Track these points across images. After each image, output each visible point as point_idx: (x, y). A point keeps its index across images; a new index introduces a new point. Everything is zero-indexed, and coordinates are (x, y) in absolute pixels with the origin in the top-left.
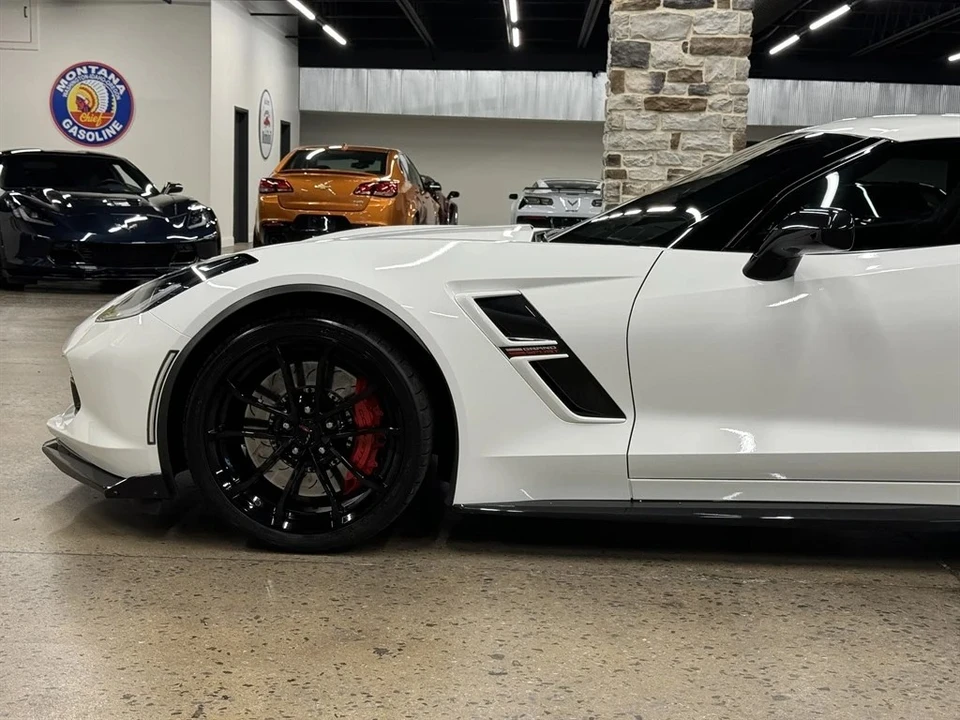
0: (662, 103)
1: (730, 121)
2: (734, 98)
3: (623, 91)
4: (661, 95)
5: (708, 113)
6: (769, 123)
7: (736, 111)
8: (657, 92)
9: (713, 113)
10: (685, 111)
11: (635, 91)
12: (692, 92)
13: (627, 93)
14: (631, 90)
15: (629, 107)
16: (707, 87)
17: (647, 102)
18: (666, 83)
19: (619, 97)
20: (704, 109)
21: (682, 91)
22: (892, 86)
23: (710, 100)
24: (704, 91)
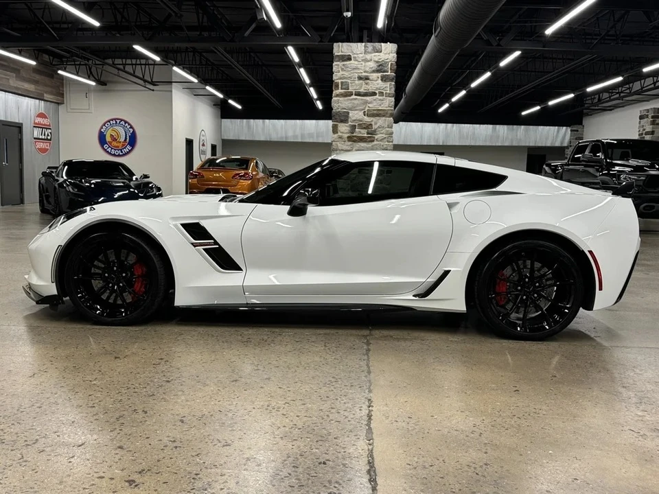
0: (355, 138)
1: (385, 146)
2: (386, 136)
3: (337, 133)
4: (354, 135)
5: (375, 143)
6: (441, 144)
7: (388, 141)
8: (353, 133)
9: (377, 143)
10: (365, 142)
11: (343, 133)
12: (368, 133)
13: (339, 134)
14: (341, 132)
15: (340, 140)
16: (375, 131)
17: (348, 137)
18: (357, 130)
19: (336, 135)
20: (373, 141)
21: (364, 133)
22: (498, 126)
23: (376, 137)
24: (374, 133)
